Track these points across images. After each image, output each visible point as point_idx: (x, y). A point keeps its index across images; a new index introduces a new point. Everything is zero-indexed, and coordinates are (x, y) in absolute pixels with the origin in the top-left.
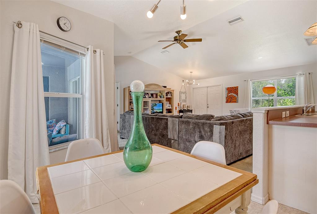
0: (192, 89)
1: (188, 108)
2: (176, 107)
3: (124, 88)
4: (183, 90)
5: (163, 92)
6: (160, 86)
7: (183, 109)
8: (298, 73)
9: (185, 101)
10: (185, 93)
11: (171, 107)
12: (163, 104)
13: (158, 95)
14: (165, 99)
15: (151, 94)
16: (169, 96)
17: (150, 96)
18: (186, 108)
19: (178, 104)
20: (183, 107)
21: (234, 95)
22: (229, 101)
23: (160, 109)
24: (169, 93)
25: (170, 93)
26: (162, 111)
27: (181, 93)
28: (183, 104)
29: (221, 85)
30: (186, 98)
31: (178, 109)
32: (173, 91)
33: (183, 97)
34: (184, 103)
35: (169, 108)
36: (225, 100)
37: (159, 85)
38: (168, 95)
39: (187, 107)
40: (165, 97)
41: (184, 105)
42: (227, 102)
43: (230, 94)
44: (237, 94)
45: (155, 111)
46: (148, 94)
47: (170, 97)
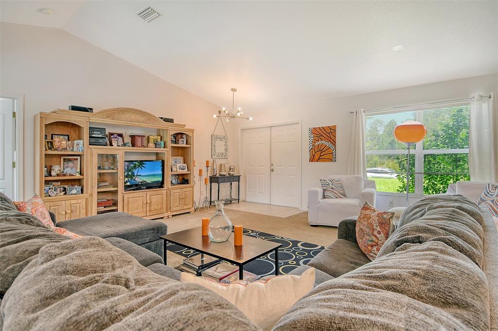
0: (240, 131)
1: (231, 173)
2: (200, 171)
3: (35, 116)
4: (220, 132)
5: (165, 132)
6: (154, 117)
7: (220, 175)
8: (476, 95)
9: (224, 156)
10: (224, 138)
11: (186, 170)
12: (163, 162)
13: (151, 140)
14: (169, 149)
15: (130, 136)
16: (182, 144)
17: (128, 140)
18: (225, 171)
19: (207, 162)
20: (221, 170)
21: (328, 144)
22: (317, 157)
23: (154, 175)
24: (182, 138)
25: (184, 136)
26: (160, 179)
27: (214, 138)
28: (219, 162)
29: (298, 123)
30: (226, 150)
31: (206, 175)
32: (192, 131)
33: (220, 147)
34: (223, 162)
35: (180, 172)
36: (307, 156)
37: (149, 114)
38: (180, 140)
39: (228, 170)
40: (170, 144)
41: (221, 165)
42: (312, 159)
43: (318, 143)
44: (334, 143)
45: (138, 180)
46: (121, 135)
47: (184, 145)
